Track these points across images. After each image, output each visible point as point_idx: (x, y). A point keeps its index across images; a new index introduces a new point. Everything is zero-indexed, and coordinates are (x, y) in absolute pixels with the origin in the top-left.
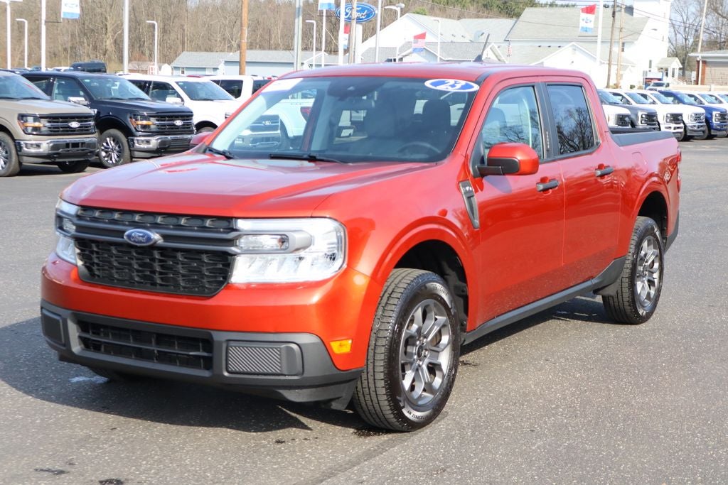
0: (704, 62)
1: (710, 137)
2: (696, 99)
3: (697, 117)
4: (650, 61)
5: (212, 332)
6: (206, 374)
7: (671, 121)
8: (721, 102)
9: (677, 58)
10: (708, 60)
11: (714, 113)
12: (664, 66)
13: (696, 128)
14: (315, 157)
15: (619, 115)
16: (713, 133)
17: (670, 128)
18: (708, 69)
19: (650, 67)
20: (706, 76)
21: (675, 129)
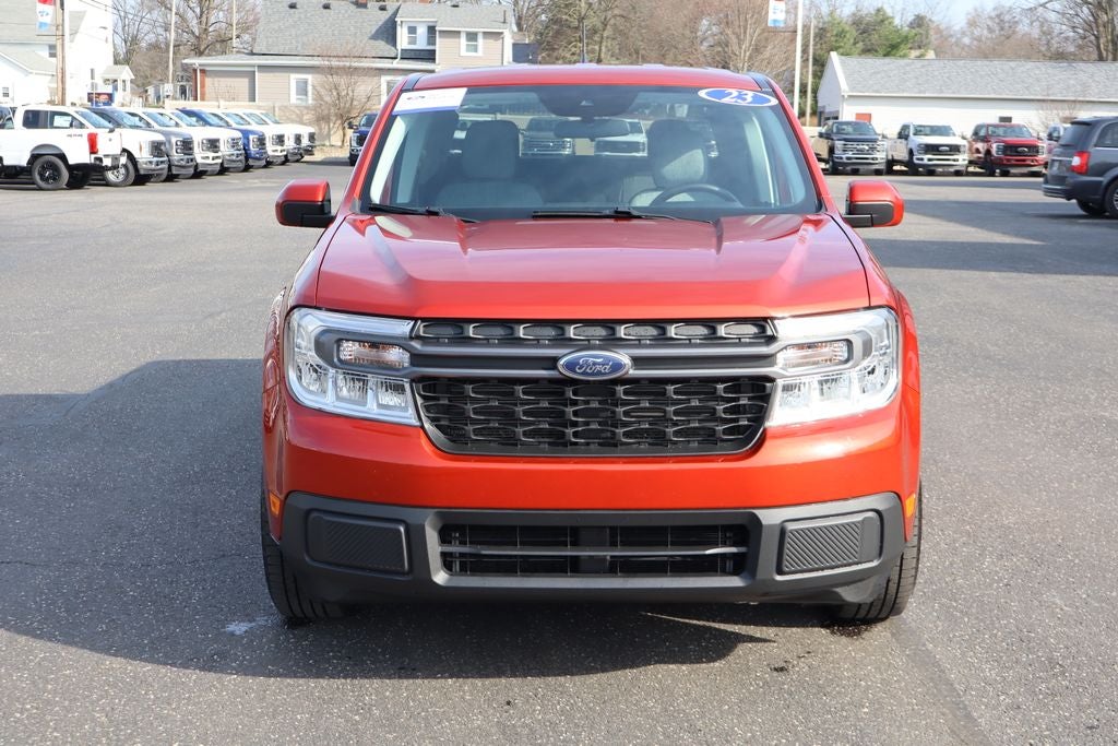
0: (203, 71)
1: (247, 168)
2: (221, 119)
3: (234, 142)
4: (92, 71)
5: (756, 511)
6: (735, 582)
7: (208, 149)
8: (249, 124)
9: (127, 67)
10: (207, 69)
11: (251, 137)
12: (111, 76)
13: (234, 158)
14: (628, 213)
15: (153, 142)
16: (251, 162)
17: (208, 157)
18: (208, 81)
19: (92, 78)
20: (207, 90)
21: (213, 159)
